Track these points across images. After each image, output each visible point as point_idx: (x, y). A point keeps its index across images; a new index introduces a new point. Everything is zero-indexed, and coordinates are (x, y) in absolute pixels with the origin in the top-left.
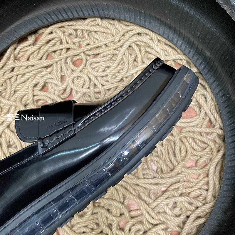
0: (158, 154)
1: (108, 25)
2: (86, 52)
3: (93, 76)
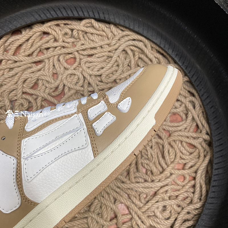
0: (148, 156)
1: (104, 28)
2: (80, 52)
3: (88, 74)
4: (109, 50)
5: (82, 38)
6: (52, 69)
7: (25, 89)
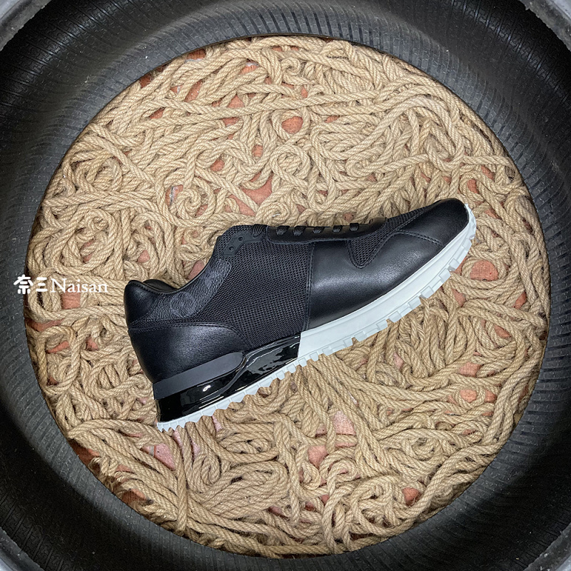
0: (410, 338)
1: (367, 63)
2: (313, 108)
3: (320, 157)
4: (373, 111)
5: (321, 79)
6: (254, 136)
7: (198, 170)
